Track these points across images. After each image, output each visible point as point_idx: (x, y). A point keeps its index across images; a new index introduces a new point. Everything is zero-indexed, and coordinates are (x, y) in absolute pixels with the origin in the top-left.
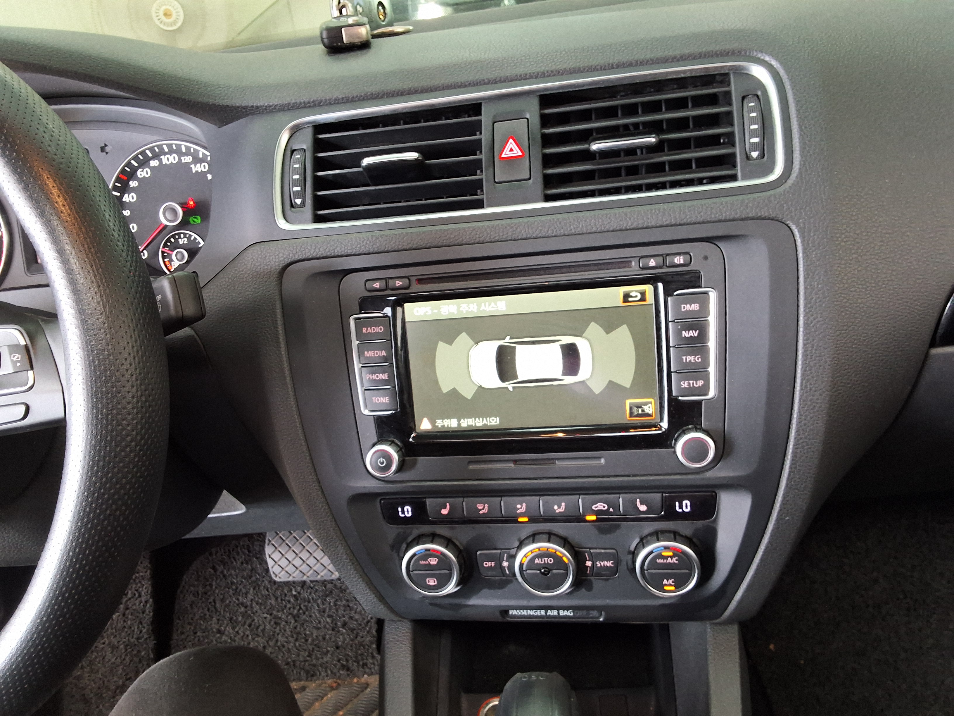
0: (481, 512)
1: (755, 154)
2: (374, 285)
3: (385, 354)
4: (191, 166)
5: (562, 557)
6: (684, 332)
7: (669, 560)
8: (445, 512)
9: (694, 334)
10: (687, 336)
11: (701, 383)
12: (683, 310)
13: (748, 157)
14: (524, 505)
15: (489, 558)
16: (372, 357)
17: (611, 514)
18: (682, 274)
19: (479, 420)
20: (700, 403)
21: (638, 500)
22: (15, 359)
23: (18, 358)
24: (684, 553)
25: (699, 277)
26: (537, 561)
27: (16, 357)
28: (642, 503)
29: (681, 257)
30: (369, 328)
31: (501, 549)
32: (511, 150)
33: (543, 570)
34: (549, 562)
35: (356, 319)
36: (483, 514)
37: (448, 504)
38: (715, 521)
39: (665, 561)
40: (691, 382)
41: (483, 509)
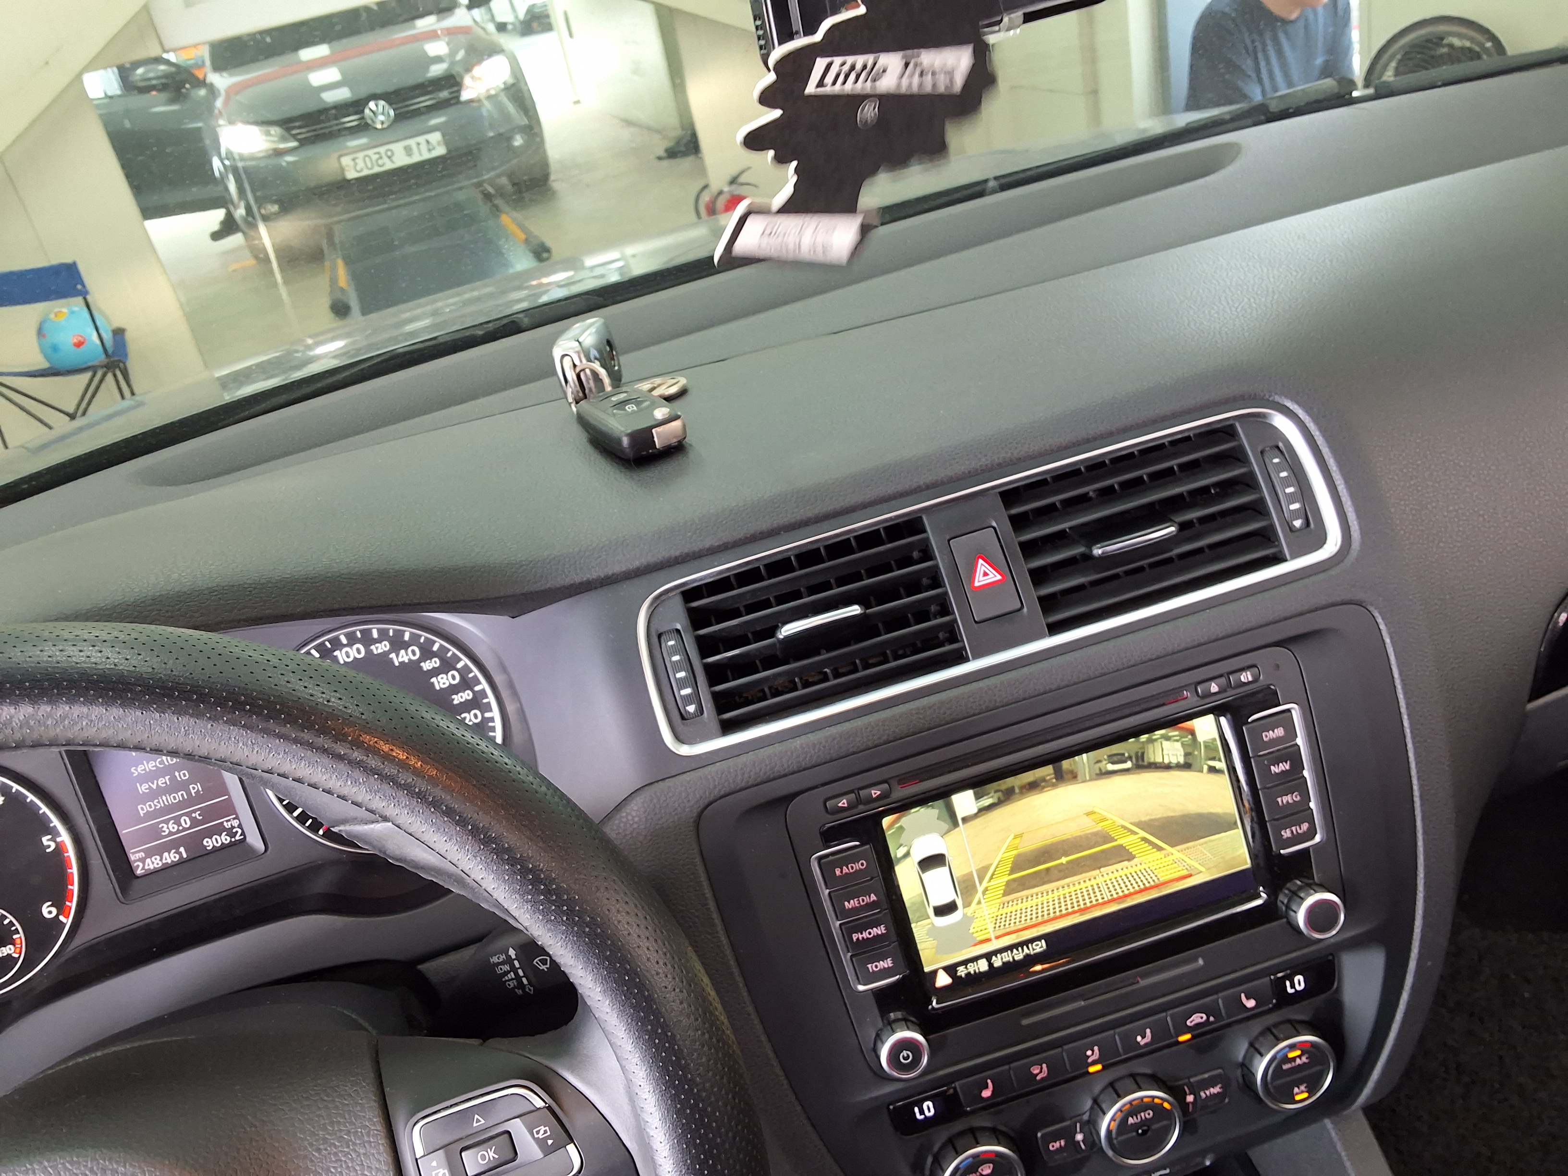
0: (1038, 1078)
1: (1298, 523)
2: (840, 805)
3: (875, 898)
4: (391, 656)
5: (1162, 1104)
6: (1272, 767)
7: (1298, 1061)
8: (986, 1093)
9: (1285, 766)
10: (1277, 771)
11: (1305, 826)
12: (1265, 739)
13: (1292, 529)
14: (1096, 1048)
15: (1056, 1137)
16: (856, 907)
17: (1212, 1023)
18: (1253, 694)
19: (1017, 950)
20: (1306, 851)
21: (1243, 995)
22: (540, 1136)
23: (545, 1132)
24: (1313, 1044)
25: (1275, 693)
26: (1131, 1121)
27: (542, 1132)
28: (1248, 998)
29: (1248, 673)
30: (844, 868)
31: (1071, 1119)
32: (985, 574)
33: (1140, 1131)
34: (1147, 1116)
35: (820, 859)
36: (1042, 1079)
37: (989, 1081)
38: (1339, 990)
39: (1293, 1064)
40: (1294, 828)
41: (1041, 1072)
